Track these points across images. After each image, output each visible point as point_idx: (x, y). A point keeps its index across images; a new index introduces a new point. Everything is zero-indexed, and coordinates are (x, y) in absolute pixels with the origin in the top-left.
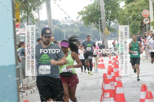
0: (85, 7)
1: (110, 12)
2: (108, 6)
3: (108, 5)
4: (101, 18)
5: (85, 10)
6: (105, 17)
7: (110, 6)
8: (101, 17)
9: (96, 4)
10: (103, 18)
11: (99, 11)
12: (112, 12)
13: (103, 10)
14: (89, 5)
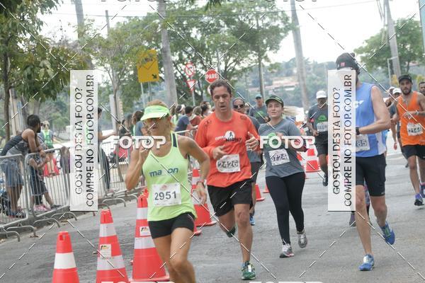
0: (367, 41)
1: (408, 46)
2: (403, 38)
3: (404, 35)
4: (392, 59)
5: (366, 44)
6: (397, 57)
7: (406, 38)
8: (391, 57)
9: (383, 35)
10: (395, 57)
11: (387, 46)
12: (411, 48)
13: (394, 43)
14: (372, 37)
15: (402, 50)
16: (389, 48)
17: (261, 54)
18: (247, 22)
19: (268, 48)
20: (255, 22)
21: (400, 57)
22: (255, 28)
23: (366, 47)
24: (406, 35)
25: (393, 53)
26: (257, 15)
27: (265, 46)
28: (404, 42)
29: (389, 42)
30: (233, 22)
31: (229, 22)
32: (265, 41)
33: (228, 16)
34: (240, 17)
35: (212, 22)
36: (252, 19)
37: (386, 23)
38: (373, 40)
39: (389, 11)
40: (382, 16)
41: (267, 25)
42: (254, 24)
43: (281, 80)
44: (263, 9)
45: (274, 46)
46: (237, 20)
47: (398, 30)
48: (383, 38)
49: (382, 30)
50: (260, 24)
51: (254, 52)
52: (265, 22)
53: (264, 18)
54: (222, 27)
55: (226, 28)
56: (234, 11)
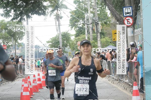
15: (63, 43)
17: (16, 41)
18: (12, 29)
19: (18, 39)
20: (15, 30)
21: (62, 45)
23: (51, 41)
24: (65, 38)
25: (60, 44)
26: (16, 27)
28: (64, 40)
30: (7, 29)
32: (17, 37)
33: (6, 27)
34: (10, 27)
36: (14, 28)
37: (59, 33)
39: (60, 29)
40: (57, 30)
41: (19, 31)
42: (14, 30)
44: (18, 25)
45: (21, 38)
47: (62, 35)
48: (57, 38)
49: (57, 35)
50: (17, 30)
52: (19, 30)
55: (4, 31)
56: (8, 25)
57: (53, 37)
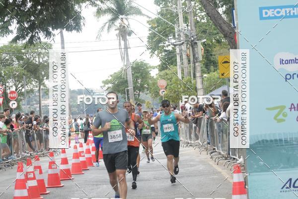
0: (111, 76)
1: (139, 81)
2: (136, 74)
3: (137, 73)
5: (110, 78)
7: (138, 75)
8: (128, 87)
9: (123, 72)
10: (131, 88)
11: (125, 79)
13: (130, 78)
15: (135, 82)
16: (126, 81)
17: (41, 82)
18: (32, 59)
19: (45, 78)
20: (37, 59)
21: (134, 88)
22: (37, 63)
23: (111, 80)
24: (139, 73)
25: (129, 84)
26: (39, 54)
27: (43, 76)
28: (137, 78)
29: (127, 77)
30: (23, 59)
31: (19, 58)
32: (43, 73)
33: (19, 54)
34: (27, 55)
35: (7, 58)
36: (36, 57)
37: (125, 64)
38: (116, 75)
39: (127, 56)
40: (123, 58)
41: (46, 61)
43: (45, 100)
44: (43, 51)
46: (25, 57)
47: (133, 68)
49: (122, 68)
50: (41, 61)
51: (36, 80)
52: (45, 59)
53: (44, 57)
54: (14, 61)
55: (17, 63)
56: (23, 51)
57: (116, 72)
